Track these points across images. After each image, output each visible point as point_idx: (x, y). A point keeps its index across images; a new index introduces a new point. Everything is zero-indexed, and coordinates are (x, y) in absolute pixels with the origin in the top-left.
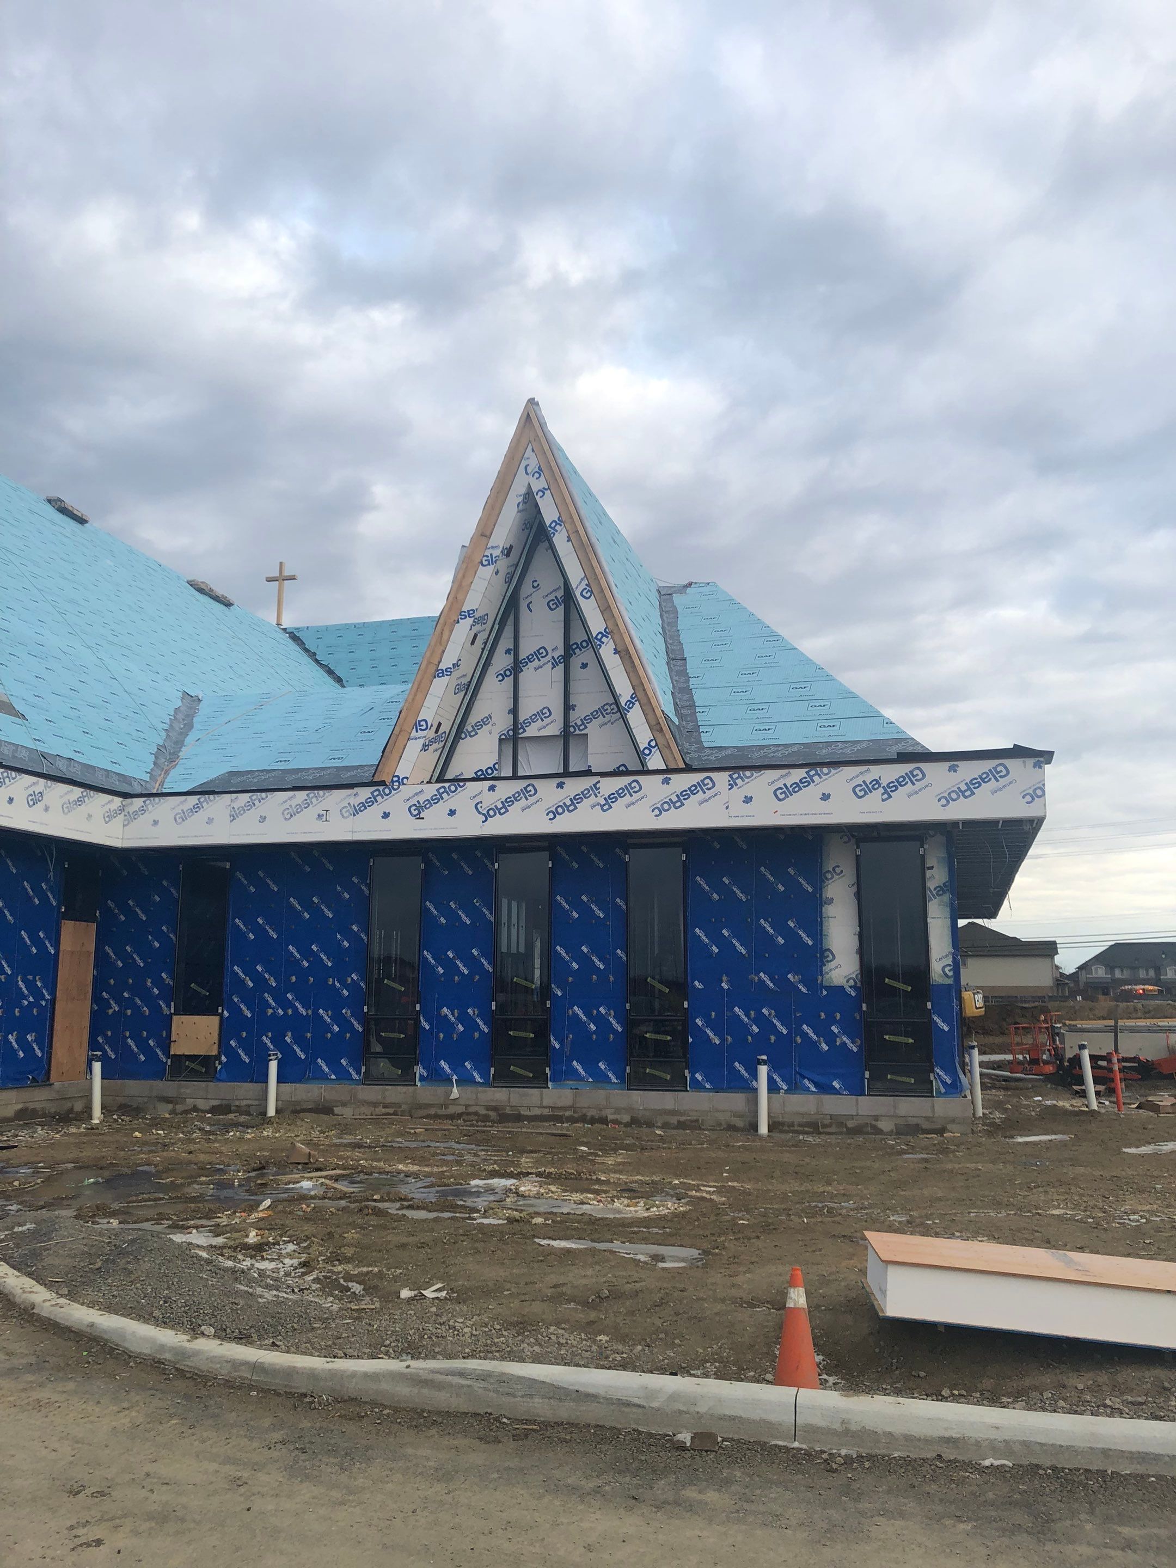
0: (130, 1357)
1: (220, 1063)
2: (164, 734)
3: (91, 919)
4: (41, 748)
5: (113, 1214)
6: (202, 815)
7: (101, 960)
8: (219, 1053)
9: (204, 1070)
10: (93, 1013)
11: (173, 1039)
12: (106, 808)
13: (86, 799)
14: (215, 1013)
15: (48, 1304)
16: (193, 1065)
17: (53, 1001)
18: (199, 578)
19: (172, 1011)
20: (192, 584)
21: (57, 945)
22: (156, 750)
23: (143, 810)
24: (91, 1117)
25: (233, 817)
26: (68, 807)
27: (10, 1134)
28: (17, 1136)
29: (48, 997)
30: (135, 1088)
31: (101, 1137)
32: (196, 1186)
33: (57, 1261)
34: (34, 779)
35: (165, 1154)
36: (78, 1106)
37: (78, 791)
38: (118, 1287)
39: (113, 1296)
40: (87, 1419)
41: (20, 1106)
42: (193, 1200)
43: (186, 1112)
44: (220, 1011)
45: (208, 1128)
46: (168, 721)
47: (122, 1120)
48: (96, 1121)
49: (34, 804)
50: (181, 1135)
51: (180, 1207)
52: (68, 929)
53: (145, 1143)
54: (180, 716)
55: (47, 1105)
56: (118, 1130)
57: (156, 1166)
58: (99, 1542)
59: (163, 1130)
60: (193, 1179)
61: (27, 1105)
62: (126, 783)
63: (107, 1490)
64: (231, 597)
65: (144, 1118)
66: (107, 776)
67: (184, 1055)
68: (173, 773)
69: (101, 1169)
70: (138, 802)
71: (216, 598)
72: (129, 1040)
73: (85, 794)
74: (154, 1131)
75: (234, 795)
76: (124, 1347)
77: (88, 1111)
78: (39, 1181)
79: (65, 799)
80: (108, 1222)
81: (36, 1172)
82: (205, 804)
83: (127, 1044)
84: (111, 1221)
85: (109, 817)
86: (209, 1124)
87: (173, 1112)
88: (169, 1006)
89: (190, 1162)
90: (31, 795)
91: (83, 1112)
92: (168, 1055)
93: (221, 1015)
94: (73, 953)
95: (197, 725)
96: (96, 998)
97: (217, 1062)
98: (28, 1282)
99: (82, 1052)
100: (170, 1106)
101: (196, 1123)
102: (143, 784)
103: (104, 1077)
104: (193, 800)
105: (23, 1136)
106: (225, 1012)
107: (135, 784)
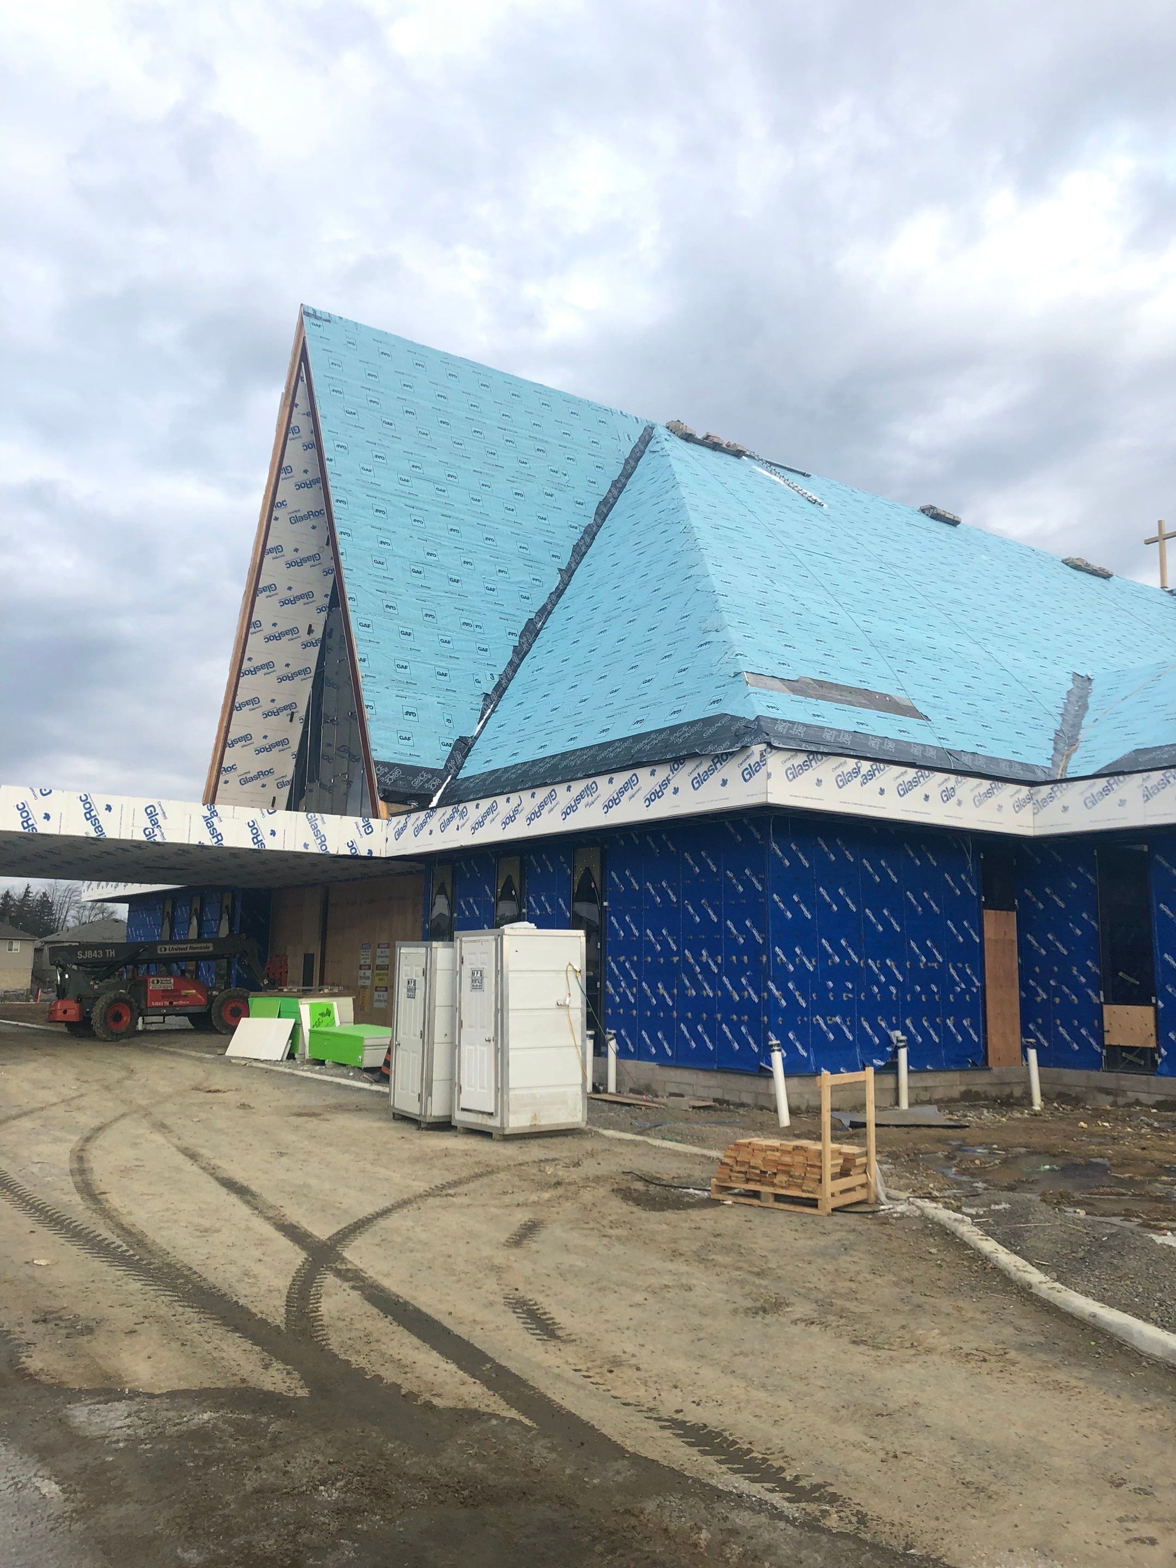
0: (1141, 1356)
1: (1160, 1056)
2: (1059, 718)
3: (1011, 908)
4: (946, 745)
5: (1078, 1204)
6: (1113, 798)
7: (1024, 948)
8: (1158, 1045)
9: (1143, 1063)
10: (1022, 1000)
11: (1106, 1029)
12: (1015, 798)
13: (995, 790)
14: (1147, 1003)
15: (1044, 1286)
16: (1130, 1057)
17: (983, 989)
18: (1074, 556)
19: (1102, 1000)
20: (1066, 562)
21: (981, 934)
22: (1054, 735)
23: (1051, 797)
24: (1031, 1104)
25: (1147, 798)
26: (979, 800)
27: (959, 1114)
28: (966, 1116)
29: (978, 984)
30: (1073, 1078)
31: (1046, 1124)
32: (1158, 1185)
33: (1040, 1245)
34: (945, 776)
35: (1116, 1147)
36: (1018, 1092)
37: (986, 784)
38: (1107, 1280)
39: (1104, 1289)
40: (1109, 1412)
41: (963, 1088)
42: (1158, 1199)
43: (1129, 1105)
44: (1154, 1001)
45: (1156, 1124)
46: (1062, 705)
47: (1063, 1109)
48: (1037, 1108)
49: (948, 800)
50: (1129, 1130)
51: (1148, 1206)
52: (989, 916)
53: (1092, 1135)
54: (1073, 699)
55: (989, 1088)
56: (1061, 1119)
57: (1110, 1159)
58: (1153, 1542)
59: (1108, 1122)
60: (1153, 1176)
61: (971, 1087)
62: (1030, 772)
63: (1149, 1489)
64: (1109, 569)
65: (1084, 1108)
66: (1011, 767)
67: (1120, 1046)
68: (1074, 757)
69: (1054, 1156)
70: (1046, 789)
71: (1094, 573)
72: (1061, 1029)
73: (993, 786)
74: (1099, 1122)
75: (1146, 774)
76: (1130, 1344)
77: (1028, 1095)
78: (997, 1162)
79: (976, 792)
80: (1075, 1212)
81: (992, 1153)
82: (1114, 786)
83: (1058, 1032)
84: (1078, 1210)
85: (1019, 806)
86: (1156, 1120)
87: (1114, 1104)
88: (1098, 995)
89: (1144, 1160)
90: (944, 791)
91: (1022, 1098)
92: (1102, 1045)
93: (1156, 1005)
94: (996, 941)
95: (1092, 706)
96: (1023, 986)
97: (1157, 1055)
98: (1020, 1262)
99: (1016, 1039)
100: (1111, 1098)
101: (1142, 1118)
102: (1046, 770)
103: (1040, 1064)
104: (1102, 782)
105: (971, 1117)
106: (1160, 1003)
107: (1039, 772)
